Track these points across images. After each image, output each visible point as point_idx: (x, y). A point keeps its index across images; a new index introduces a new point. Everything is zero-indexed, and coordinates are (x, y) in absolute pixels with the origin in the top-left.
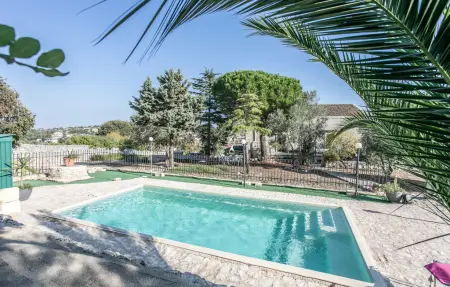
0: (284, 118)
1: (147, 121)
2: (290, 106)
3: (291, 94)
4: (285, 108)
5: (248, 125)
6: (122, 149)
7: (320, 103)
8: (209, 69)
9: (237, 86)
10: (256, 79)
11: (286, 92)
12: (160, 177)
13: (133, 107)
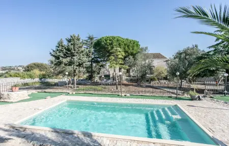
0: (133, 60)
1: (60, 63)
2: (136, 54)
3: (135, 48)
4: (133, 55)
5: (116, 64)
6: (41, 79)
7: (149, 52)
8: (91, 35)
9: (108, 44)
10: (118, 40)
11: (133, 47)
12: (73, 95)
13: (52, 55)
